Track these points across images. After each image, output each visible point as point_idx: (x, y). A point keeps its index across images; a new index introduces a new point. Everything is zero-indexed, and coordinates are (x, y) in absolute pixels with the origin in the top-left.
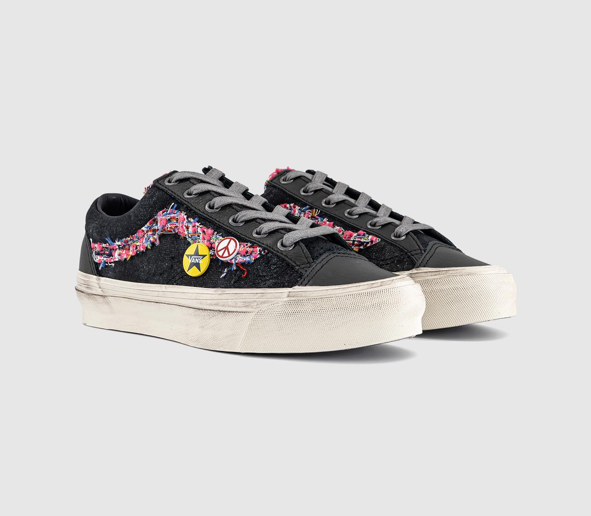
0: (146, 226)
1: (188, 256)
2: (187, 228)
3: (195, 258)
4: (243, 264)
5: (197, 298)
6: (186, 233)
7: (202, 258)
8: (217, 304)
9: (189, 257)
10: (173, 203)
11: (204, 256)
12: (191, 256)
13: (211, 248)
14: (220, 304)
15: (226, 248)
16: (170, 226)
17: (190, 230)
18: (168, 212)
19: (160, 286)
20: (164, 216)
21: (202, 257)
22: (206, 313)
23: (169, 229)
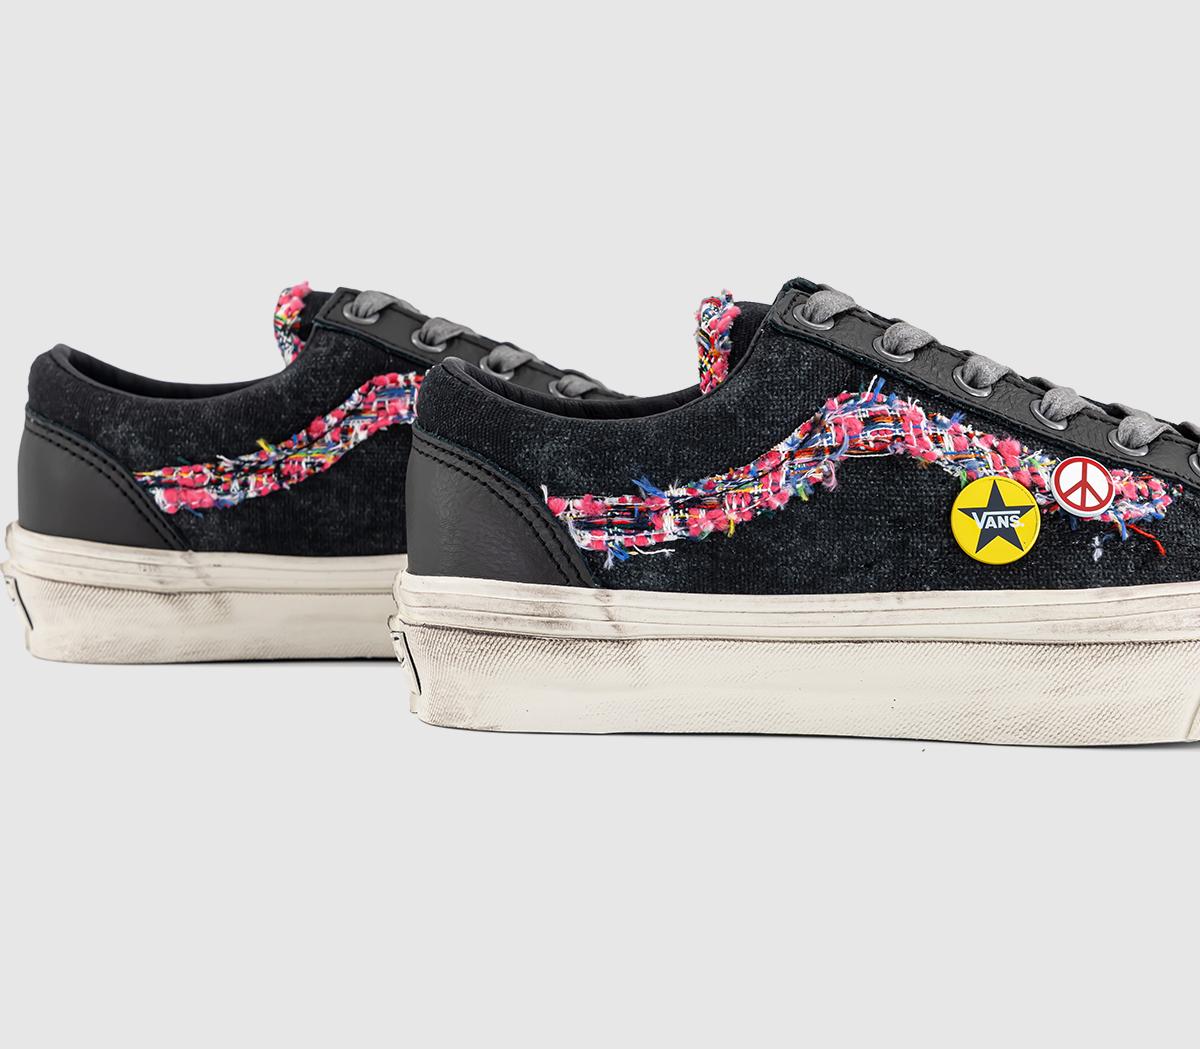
0: (789, 440)
1: (968, 512)
2: (937, 439)
3: (995, 517)
4: (1141, 522)
5: (1041, 616)
6: (938, 453)
7: (1020, 516)
8: (1118, 628)
9: (974, 514)
10: (876, 377)
11: (1024, 510)
12: (980, 511)
13: (1034, 487)
14: (1126, 626)
15: (1084, 484)
16: (873, 438)
17: (948, 443)
18: (863, 401)
19: (878, 599)
20: (846, 410)
21: (1018, 512)
22: (1084, 652)
23: (872, 445)
